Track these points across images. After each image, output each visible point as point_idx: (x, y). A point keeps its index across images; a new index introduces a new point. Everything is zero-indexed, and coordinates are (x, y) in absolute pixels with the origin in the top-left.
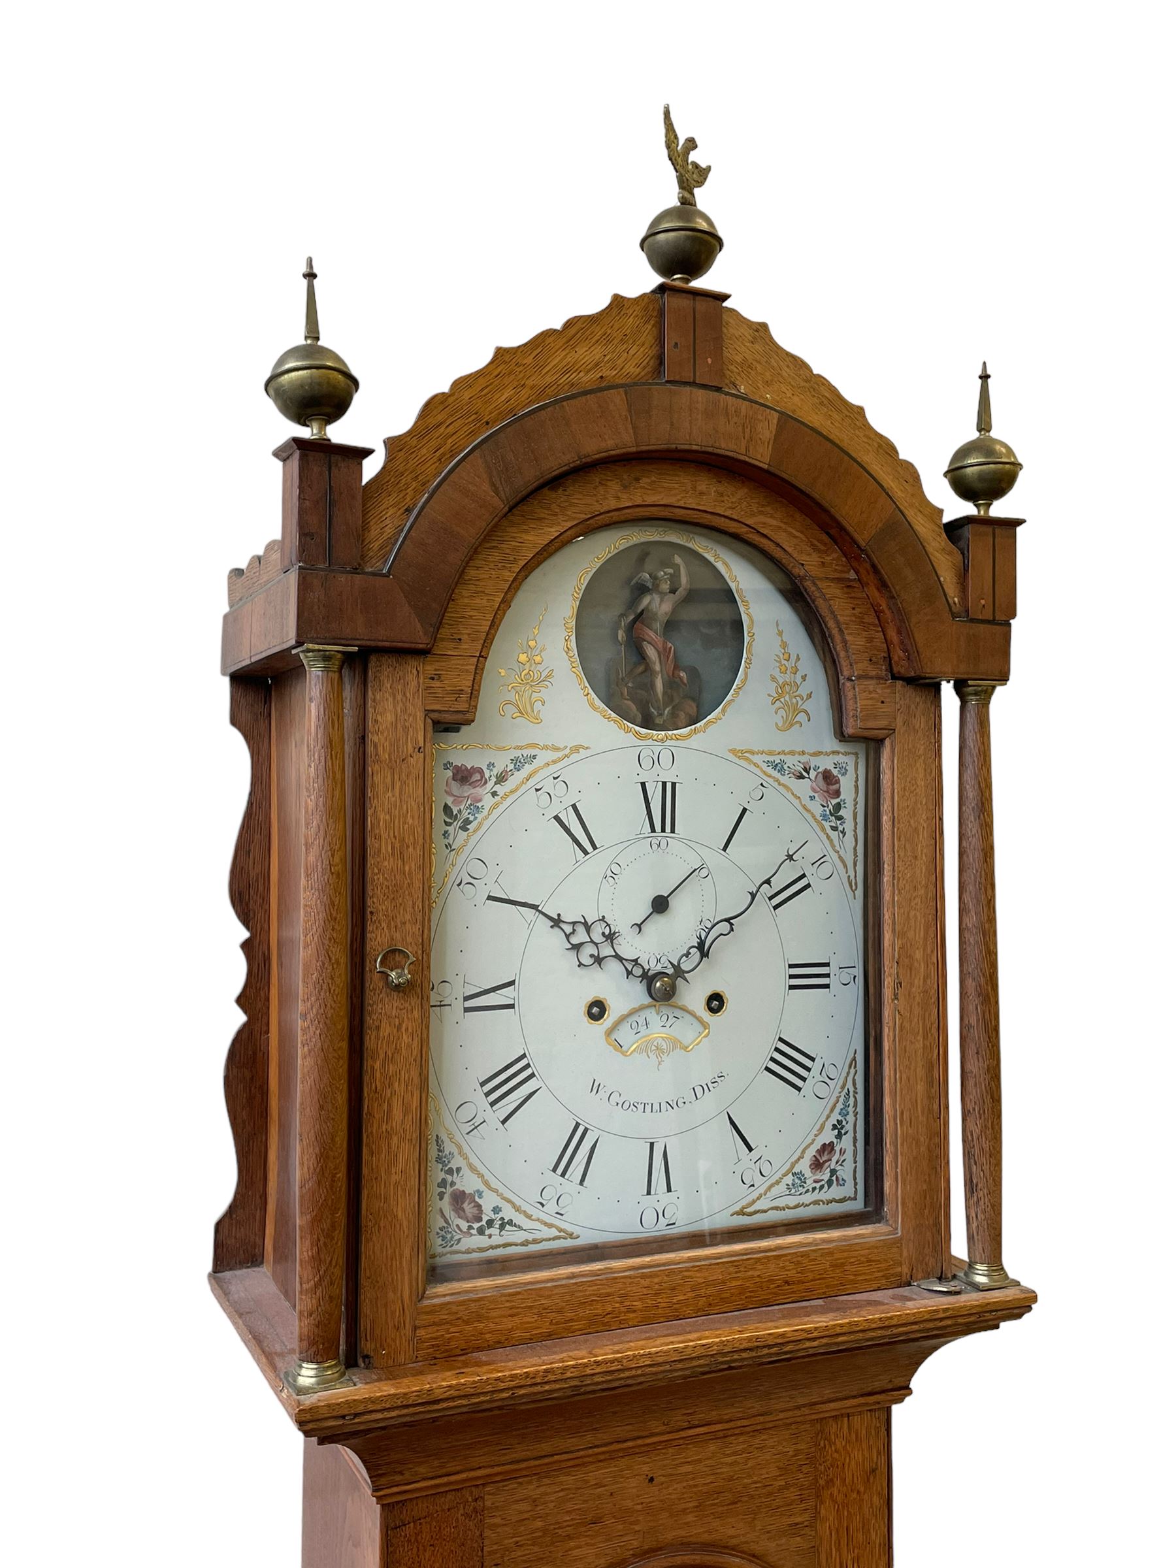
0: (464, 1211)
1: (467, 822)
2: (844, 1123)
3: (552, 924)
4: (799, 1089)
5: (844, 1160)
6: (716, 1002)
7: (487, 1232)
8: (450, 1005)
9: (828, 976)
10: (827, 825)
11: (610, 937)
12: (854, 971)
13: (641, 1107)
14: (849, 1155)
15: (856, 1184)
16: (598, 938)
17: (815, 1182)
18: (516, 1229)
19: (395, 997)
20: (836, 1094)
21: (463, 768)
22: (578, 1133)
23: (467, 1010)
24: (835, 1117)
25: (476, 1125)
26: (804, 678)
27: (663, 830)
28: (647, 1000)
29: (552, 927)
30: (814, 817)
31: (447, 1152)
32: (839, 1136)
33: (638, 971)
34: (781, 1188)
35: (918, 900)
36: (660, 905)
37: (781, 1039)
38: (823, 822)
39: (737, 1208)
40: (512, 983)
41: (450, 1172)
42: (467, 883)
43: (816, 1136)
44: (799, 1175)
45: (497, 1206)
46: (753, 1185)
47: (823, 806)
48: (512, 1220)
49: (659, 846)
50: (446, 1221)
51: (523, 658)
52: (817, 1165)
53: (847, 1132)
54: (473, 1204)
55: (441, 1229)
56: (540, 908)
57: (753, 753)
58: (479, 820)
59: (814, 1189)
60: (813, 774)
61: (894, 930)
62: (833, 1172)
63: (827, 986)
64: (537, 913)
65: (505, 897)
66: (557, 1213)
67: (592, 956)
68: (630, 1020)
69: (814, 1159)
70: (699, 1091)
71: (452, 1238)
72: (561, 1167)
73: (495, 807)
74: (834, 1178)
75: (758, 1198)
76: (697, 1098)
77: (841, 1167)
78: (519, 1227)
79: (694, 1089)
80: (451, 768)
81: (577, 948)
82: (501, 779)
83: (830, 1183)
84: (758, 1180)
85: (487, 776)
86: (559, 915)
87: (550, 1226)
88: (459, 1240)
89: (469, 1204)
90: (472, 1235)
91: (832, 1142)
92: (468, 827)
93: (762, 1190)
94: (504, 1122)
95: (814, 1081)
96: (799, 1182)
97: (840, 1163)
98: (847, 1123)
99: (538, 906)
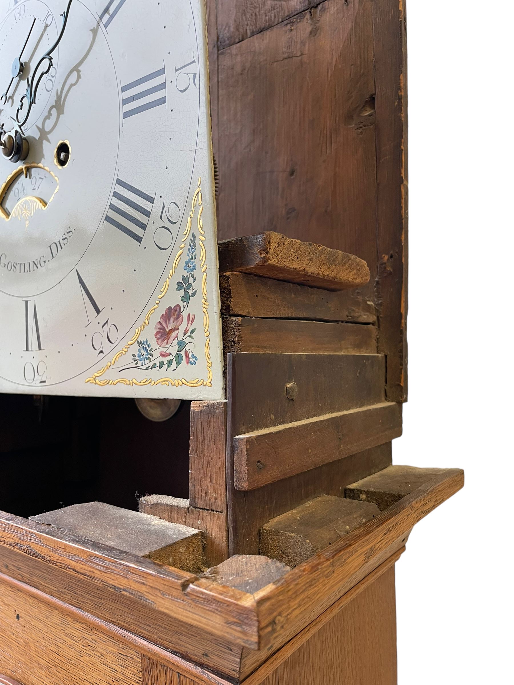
2: (191, 281)
4: (139, 239)
5: (192, 332)
6: (63, 153)
9: (161, 87)
12: (194, 68)
13: (18, 267)
14: (199, 325)
15: (209, 365)
17: (163, 355)
20: (180, 242)
24: (180, 273)
32: (186, 298)
34: (128, 359)
37: (119, 182)
39: (88, 375)
43: (161, 297)
44: (145, 345)
46: (102, 352)
49: (19, 14)
53: (194, 294)
59: (161, 364)
62: (182, 345)
63: (163, 100)
69: (159, 326)
70: (54, 249)
74: (183, 353)
75: (108, 368)
76: (53, 257)
77: (190, 340)
79: (50, 247)
84: (107, 347)
91: (178, 306)
93: (111, 357)
95: (154, 227)
96: (146, 353)
97: (188, 334)
98: (194, 281)
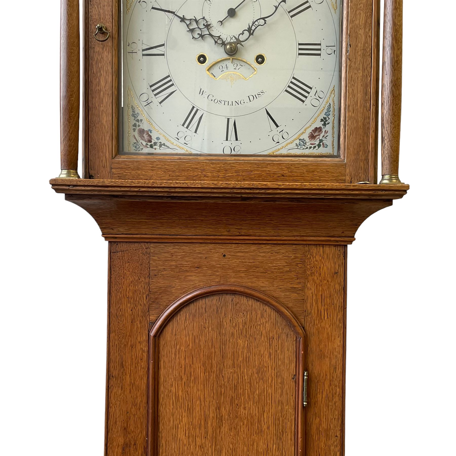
0: (144, 137)
2: (327, 119)
3: (181, 20)
4: (303, 101)
5: (327, 136)
6: (260, 59)
7: (154, 147)
8: (136, 53)
9: (320, 50)
11: (208, 26)
12: (334, 48)
13: (223, 103)
14: (330, 134)
15: (333, 147)
16: (202, 26)
17: (311, 144)
18: (167, 147)
19: (101, 36)
20: (323, 105)
22: (193, 111)
23: (143, 55)
24: (322, 116)
25: (149, 103)
28: (226, 56)
29: (181, 21)
31: (136, 112)
32: (325, 125)
33: (219, 42)
34: (293, 145)
35: (362, 5)
36: (232, 13)
37: (294, 78)
39: (270, 152)
40: (163, 45)
41: (138, 121)
42: (143, 2)
43: (312, 123)
44: (303, 140)
45: (158, 137)
46: (278, 142)
48: (165, 144)
50: (137, 140)
52: (312, 137)
53: (328, 124)
54: (148, 135)
55: (134, 143)
56: (175, 13)
59: (310, 148)
61: (347, 20)
62: (321, 141)
63: (319, 55)
64: (174, 15)
65: (160, 8)
66: (185, 143)
67: (198, 34)
68: (220, 65)
69: (311, 134)
70: (251, 98)
71: (139, 147)
72: (187, 123)
74: (321, 144)
75: (280, 149)
76: (250, 101)
77: (325, 139)
78: (168, 147)
79: (249, 97)
81: (192, 31)
83: (319, 146)
84: (281, 140)
86: (183, 16)
87: (182, 149)
88: (142, 149)
89: (146, 135)
90: (147, 147)
91: (321, 127)
93: (283, 144)
94: (160, 103)
95: (311, 98)
96: (303, 143)
97: (325, 137)
98: (329, 119)
99: (175, 12)
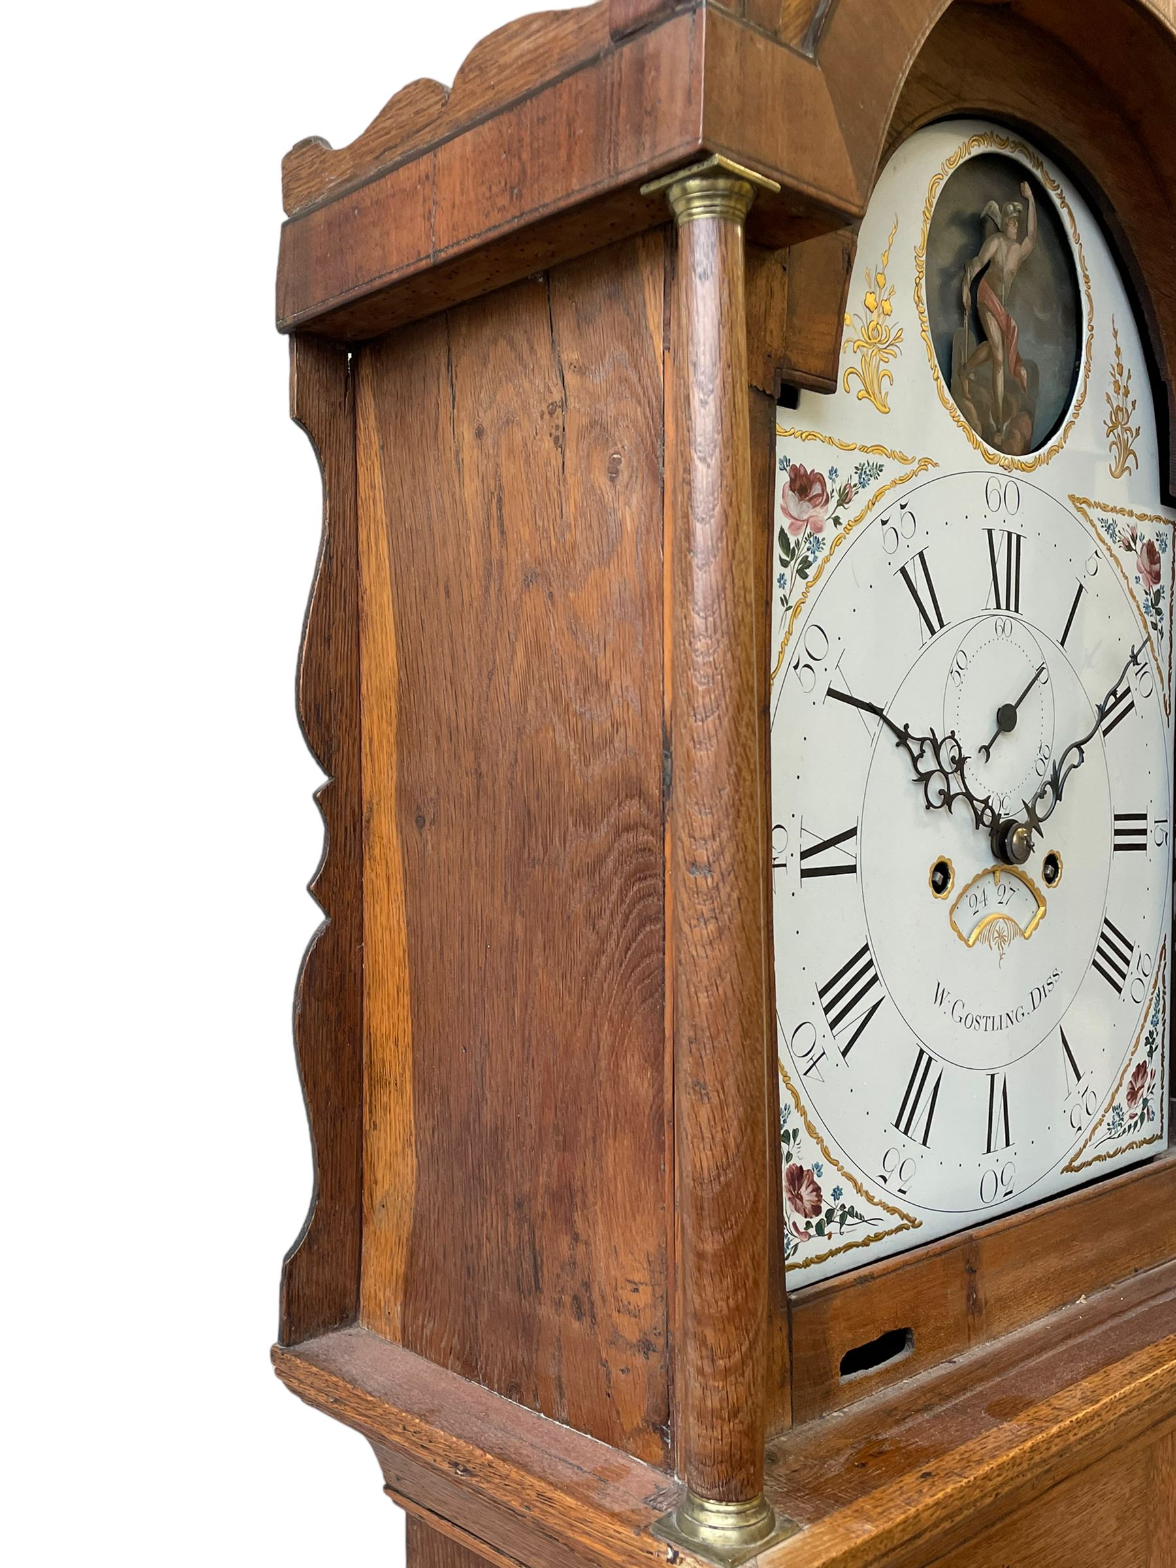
0: (801, 1199)
1: (806, 563)
2: (1155, 1035)
3: (898, 740)
4: (1120, 990)
5: (1154, 1086)
7: (827, 1230)
8: (785, 865)
9: (1143, 832)
10: (1149, 619)
11: (960, 765)
12: (1166, 827)
13: (983, 1022)
15: (1162, 1118)
16: (947, 765)
17: (1130, 1118)
18: (857, 1220)
21: (802, 471)
22: (923, 1063)
23: (806, 873)
24: (1148, 1027)
25: (815, 1059)
26: (1134, 403)
27: (1008, 608)
28: (990, 862)
29: (898, 745)
30: (1138, 607)
31: (782, 1106)
32: (1151, 1053)
33: (988, 818)
34: (1103, 1130)
36: (1006, 718)
37: (1106, 921)
38: (1145, 615)
39: (1065, 1163)
40: (852, 833)
41: (786, 1137)
42: (805, 666)
43: (1133, 1054)
44: (1118, 1110)
45: (838, 1188)
46: (1080, 1128)
47: (1147, 594)
48: (853, 1208)
49: (1003, 630)
51: (871, 301)
52: (1133, 1095)
53: (1156, 1048)
54: (811, 1187)
57: (1089, 505)
58: (819, 562)
59: (1130, 1127)
60: (1139, 544)
62: (1145, 1103)
64: (882, 721)
65: (847, 693)
66: (900, 1190)
67: (941, 792)
68: (971, 893)
69: (1130, 1086)
70: (1036, 993)
71: (788, 1243)
72: (905, 1117)
73: (837, 542)
74: (1145, 1111)
75: (1084, 1147)
76: (1034, 1007)
77: (1151, 1096)
78: (861, 1217)
79: (1032, 993)
80: (788, 468)
81: (924, 778)
82: (844, 499)
83: (1142, 1117)
84: (1085, 1119)
85: (829, 490)
86: (906, 726)
87: (892, 1211)
88: (796, 1247)
89: (807, 1187)
90: (810, 1236)
91: (1145, 1062)
92: (806, 571)
94: (845, 1054)
95: (1132, 978)
96: (1118, 1119)
97: (1150, 1090)
99: (883, 710)
